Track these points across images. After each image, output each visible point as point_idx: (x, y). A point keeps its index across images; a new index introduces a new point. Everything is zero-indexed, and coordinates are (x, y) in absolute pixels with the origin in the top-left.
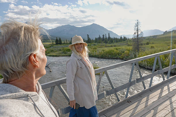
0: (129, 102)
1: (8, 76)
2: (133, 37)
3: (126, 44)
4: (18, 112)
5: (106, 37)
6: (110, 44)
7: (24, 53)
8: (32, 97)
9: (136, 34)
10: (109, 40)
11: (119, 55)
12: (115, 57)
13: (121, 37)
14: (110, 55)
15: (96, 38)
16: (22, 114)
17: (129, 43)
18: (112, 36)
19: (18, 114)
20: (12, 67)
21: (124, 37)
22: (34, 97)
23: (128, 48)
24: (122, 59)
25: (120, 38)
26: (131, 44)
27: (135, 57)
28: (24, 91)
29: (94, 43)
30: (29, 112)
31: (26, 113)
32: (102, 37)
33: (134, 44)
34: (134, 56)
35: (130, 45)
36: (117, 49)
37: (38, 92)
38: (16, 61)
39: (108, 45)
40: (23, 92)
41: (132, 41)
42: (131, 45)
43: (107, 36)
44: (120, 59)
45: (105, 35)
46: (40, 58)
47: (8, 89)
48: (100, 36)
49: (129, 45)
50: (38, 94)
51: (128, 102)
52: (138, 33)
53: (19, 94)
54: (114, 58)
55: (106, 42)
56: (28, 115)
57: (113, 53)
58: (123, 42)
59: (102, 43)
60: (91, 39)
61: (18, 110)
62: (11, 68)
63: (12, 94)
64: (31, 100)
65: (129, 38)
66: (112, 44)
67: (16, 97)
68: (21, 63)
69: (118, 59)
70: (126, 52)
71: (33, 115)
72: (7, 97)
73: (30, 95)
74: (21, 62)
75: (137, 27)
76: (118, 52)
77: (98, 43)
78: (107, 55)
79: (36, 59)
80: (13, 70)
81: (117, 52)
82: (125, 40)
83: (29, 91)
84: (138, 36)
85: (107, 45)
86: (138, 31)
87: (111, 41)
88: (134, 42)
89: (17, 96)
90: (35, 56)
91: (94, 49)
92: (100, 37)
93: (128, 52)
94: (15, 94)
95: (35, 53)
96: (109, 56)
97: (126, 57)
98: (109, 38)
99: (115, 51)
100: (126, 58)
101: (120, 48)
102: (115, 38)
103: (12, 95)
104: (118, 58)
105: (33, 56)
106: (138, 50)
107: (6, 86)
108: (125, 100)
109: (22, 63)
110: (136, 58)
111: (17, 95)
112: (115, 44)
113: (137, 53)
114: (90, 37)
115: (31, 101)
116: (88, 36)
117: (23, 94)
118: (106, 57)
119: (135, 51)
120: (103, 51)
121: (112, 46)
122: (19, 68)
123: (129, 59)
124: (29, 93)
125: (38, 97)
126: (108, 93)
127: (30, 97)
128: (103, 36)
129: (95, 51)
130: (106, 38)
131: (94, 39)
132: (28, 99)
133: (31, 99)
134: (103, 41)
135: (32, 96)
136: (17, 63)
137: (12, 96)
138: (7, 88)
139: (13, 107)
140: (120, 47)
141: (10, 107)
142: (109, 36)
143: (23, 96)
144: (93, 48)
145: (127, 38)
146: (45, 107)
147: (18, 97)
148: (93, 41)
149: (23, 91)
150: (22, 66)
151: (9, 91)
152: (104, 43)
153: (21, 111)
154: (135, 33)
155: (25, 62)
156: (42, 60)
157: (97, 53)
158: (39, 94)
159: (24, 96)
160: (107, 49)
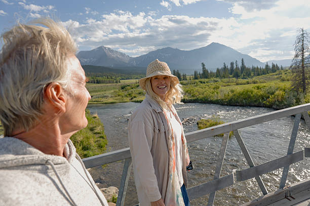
0: (289, 198)
1: (7, 123)
2: (291, 63)
3: (277, 78)
4: (23, 192)
5: (237, 65)
6: (246, 79)
7: (34, 80)
8: (55, 166)
9: (300, 58)
10: (242, 73)
11: (263, 98)
12: (256, 104)
13: (267, 66)
14: (245, 99)
15: (218, 70)
16: (31, 199)
17: (284, 76)
18: (248, 65)
19: (22, 197)
20: (12, 107)
21: (274, 66)
22: (59, 165)
23: (282, 85)
24: (270, 107)
25: (264, 67)
26: (288, 78)
27: (298, 102)
28: (42, 153)
29: (215, 79)
30: (47, 196)
31: (41, 196)
32: (229, 67)
33: (296, 77)
34: (295, 101)
35: (286, 79)
36: (258, 88)
37: (69, 158)
38: (18, 94)
39: (240, 80)
40: (38, 155)
41: (290, 73)
42: (288, 80)
43: (240, 65)
44: (265, 106)
45: (234, 62)
46: (70, 93)
47: (10, 147)
48: (225, 65)
49: (283, 80)
50: (67, 162)
51: (286, 197)
52: (303, 56)
53: (30, 157)
54: (253, 105)
55: (237, 76)
56: (43, 200)
57: (252, 95)
58: (271, 74)
59: (230, 78)
60: (209, 72)
61: (24, 188)
62: (11, 109)
63: (17, 156)
64: (52, 171)
65: (284, 66)
66: (249, 80)
67: (24, 164)
68: (28, 101)
69: (261, 107)
70: (277, 93)
71: (56, 201)
72: (6, 161)
73: (52, 161)
74: (28, 99)
75: (301, 44)
76: (261, 93)
77: (221, 78)
78: (239, 100)
79: (61, 95)
80: (14, 112)
81: (259, 94)
82: (275, 71)
83: (51, 154)
84: (303, 60)
85: (240, 82)
86: (304, 51)
87: (247, 73)
88: (295, 74)
89: (26, 161)
90: (57, 88)
91: (214, 89)
92: (225, 67)
93: (281, 92)
94: (22, 156)
95: (57, 84)
96: (244, 101)
97: (277, 103)
98: (243, 67)
99: (255, 91)
100: (277, 105)
101: (265, 86)
102: (255, 68)
103: (16, 159)
104: (262, 105)
105: (53, 89)
106: (304, 89)
107: (8, 141)
108: (280, 194)
109: (30, 100)
110: (299, 105)
111: (25, 159)
112: (255, 79)
113: (302, 95)
114: (206, 67)
115: (53, 173)
116: (203, 65)
117: (39, 157)
118: (238, 104)
119: (297, 92)
120: (232, 91)
121: (248, 83)
122: (24, 110)
123: (284, 107)
124: (50, 157)
125: (67, 167)
126: (242, 176)
127: (51, 165)
128: (232, 64)
129: (217, 93)
130: (237, 68)
131: (215, 71)
132: (48, 168)
133: (53, 168)
134: (231, 74)
135: (55, 164)
136: (20, 99)
137: (15, 161)
138: (10, 145)
139: (13, 182)
140: (264, 84)
141: (8, 182)
142: (243, 64)
143: (37, 162)
144: (214, 87)
145: (279, 66)
146: (81, 187)
147: (27, 164)
148: (212, 75)
149: (40, 152)
150: (30, 105)
151: (14, 151)
152: (232, 77)
153: (31, 192)
154: (297, 56)
155: (36, 98)
156: (76, 98)
157: (220, 97)
158: (69, 162)
159: (39, 162)
160: (239, 89)
